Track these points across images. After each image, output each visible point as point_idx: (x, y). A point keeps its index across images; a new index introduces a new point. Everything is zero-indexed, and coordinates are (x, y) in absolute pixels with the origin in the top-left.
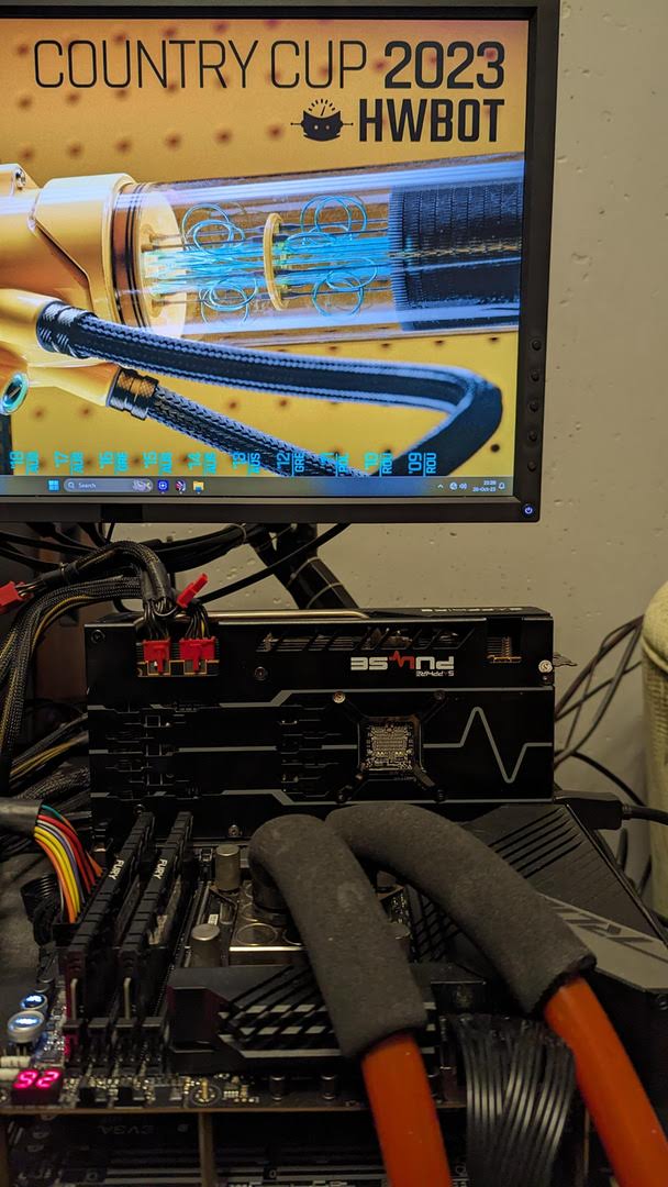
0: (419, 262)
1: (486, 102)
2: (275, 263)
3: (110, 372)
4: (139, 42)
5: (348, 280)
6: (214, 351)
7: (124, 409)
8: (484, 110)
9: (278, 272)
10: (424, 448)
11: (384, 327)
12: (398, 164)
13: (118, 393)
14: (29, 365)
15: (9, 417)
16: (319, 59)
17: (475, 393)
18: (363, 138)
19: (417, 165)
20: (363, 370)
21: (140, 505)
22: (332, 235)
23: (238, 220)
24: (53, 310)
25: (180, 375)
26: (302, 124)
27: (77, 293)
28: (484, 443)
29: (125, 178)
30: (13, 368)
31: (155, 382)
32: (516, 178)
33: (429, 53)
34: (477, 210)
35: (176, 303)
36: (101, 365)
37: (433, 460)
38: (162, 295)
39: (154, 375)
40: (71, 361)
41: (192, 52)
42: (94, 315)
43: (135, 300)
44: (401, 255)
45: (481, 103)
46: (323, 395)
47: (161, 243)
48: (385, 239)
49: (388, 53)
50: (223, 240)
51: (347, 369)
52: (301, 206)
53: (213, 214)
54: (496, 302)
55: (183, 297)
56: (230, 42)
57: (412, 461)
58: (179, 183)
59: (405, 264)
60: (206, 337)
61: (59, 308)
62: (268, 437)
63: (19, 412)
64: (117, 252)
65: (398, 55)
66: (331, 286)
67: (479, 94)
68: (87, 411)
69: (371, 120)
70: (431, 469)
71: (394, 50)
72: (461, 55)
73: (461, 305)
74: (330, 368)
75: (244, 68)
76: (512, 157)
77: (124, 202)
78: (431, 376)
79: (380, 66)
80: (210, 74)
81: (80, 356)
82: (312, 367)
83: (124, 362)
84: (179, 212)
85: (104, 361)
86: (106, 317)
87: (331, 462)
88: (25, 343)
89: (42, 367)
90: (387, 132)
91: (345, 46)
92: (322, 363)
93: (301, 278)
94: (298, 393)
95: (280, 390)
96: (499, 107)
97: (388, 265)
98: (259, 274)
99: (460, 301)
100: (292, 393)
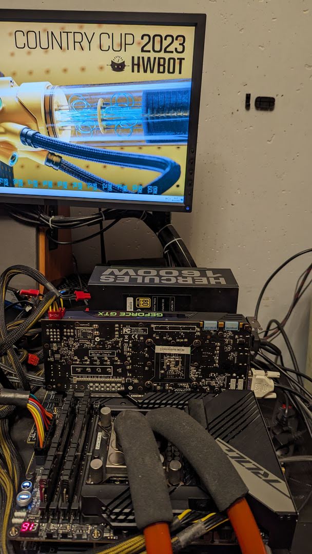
0: (153, 118)
1: (178, 59)
2: (101, 117)
3: (46, 153)
4: (52, 32)
5: (127, 124)
6: (81, 147)
7: (51, 167)
8: (177, 62)
9: (103, 120)
10: (153, 184)
11: (140, 141)
12: (146, 82)
13: (48, 160)
14: (18, 149)
15: (12, 167)
16: (117, 40)
17: (171, 166)
18: (133, 71)
19: (153, 82)
20: (132, 156)
21: (57, 200)
22: (122, 107)
23: (89, 101)
24: (25, 131)
25: (69, 155)
26: (111, 65)
27: (33, 125)
28: (174, 184)
29: (49, 84)
30: (12, 150)
31: (61, 157)
32: (188, 88)
33: (157, 39)
34: (173, 100)
35: (67, 130)
36: (42, 151)
37: (156, 189)
38: (63, 127)
39: (60, 155)
40: (32, 149)
41: (71, 35)
42: (39, 133)
43: (53, 128)
44: (146, 115)
45: (176, 59)
46: (118, 164)
47: (62, 108)
48: (140, 109)
49: (142, 38)
50: (83, 107)
51: (127, 156)
52: (111, 96)
53: (80, 98)
54: (180, 134)
55: (70, 128)
56: (85, 33)
57: (149, 189)
58: (67, 86)
59: (147, 119)
60: (78, 142)
61: (27, 130)
62: (100, 178)
63: (16, 167)
64: (46, 111)
65: (146, 39)
66: (121, 126)
67: (176, 55)
68: (38, 166)
69: (136, 65)
70: (156, 192)
71: (145, 37)
72: (170, 40)
73: (167, 135)
74: (121, 155)
75: (90, 43)
76: (187, 80)
77: (48, 93)
78: (156, 160)
79: (139, 43)
80: (77, 45)
81: (35, 147)
82: (115, 154)
83: (50, 150)
84: (68, 97)
85: (43, 149)
86: (43, 133)
87: (121, 187)
88: (17, 142)
89: (24, 151)
90: (142, 69)
91: (126, 35)
92: (118, 153)
93: (111, 123)
94: (110, 163)
95: (104, 162)
96: (183, 61)
97: (141, 119)
98: (96, 120)
99: (167, 133)
100: (108, 163)
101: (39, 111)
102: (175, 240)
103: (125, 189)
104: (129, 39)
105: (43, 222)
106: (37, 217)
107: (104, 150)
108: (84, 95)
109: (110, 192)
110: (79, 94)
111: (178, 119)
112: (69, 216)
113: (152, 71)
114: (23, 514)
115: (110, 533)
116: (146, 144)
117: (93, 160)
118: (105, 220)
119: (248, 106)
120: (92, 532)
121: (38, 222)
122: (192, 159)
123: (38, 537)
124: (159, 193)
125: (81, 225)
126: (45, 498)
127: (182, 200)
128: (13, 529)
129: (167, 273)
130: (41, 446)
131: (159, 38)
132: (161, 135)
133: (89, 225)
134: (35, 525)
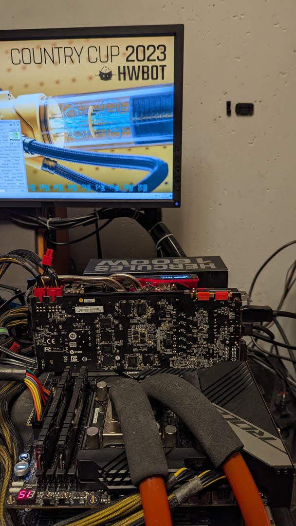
0: (140, 121)
1: (160, 66)
2: (92, 123)
3: (42, 159)
4: (45, 49)
5: (117, 128)
6: (74, 152)
7: (47, 171)
8: (160, 69)
9: (93, 125)
10: (143, 183)
11: (129, 143)
12: (131, 88)
13: (45, 165)
16: (104, 52)
17: (159, 165)
18: (120, 79)
19: (138, 88)
20: (122, 158)
21: (53, 202)
22: (111, 113)
23: (80, 108)
25: (64, 160)
26: (99, 75)
27: (30, 133)
28: (163, 181)
29: (42, 95)
31: (56, 162)
32: (171, 92)
33: (140, 49)
34: (158, 103)
35: (61, 136)
36: (38, 157)
37: (146, 187)
38: (57, 134)
39: (55, 160)
40: (29, 155)
41: (62, 51)
42: (35, 140)
43: (48, 135)
44: (133, 119)
45: (158, 66)
46: (110, 166)
47: (56, 116)
48: (128, 114)
49: (127, 49)
50: (75, 115)
51: (117, 157)
52: (100, 103)
54: (166, 135)
55: (63, 134)
56: (74, 48)
57: (139, 188)
58: (60, 96)
59: (135, 122)
60: (72, 147)
61: (24, 138)
62: (93, 179)
64: (41, 119)
65: (130, 49)
66: (111, 130)
67: (158, 63)
68: (35, 171)
69: (122, 73)
70: (146, 190)
72: (151, 49)
73: (154, 136)
74: (112, 157)
75: (79, 56)
76: (170, 85)
77: (43, 103)
78: (144, 159)
79: (124, 54)
80: (68, 59)
81: (32, 154)
82: (106, 157)
83: (46, 155)
84: (60, 106)
85: (39, 155)
86: (39, 141)
87: (113, 187)
90: (127, 77)
91: (112, 48)
92: (109, 155)
93: (101, 127)
94: (102, 165)
95: (96, 164)
96: (165, 68)
97: (129, 123)
98: (88, 126)
99: (153, 134)
100: (100, 165)
101: (34, 120)
102: (167, 236)
103: (117, 189)
104: (115, 51)
105: (42, 224)
106: (36, 219)
107: (96, 153)
108: (75, 103)
109: (103, 192)
110: (71, 103)
111: (163, 121)
112: (66, 217)
113: (137, 79)
114: (21, 483)
115: (107, 498)
116: (135, 145)
117: (86, 163)
118: (100, 219)
119: (229, 113)
120: (89, 498)
121: (37, 225)
122: (178, 157)
123: (35, 504)
124: (150, 190)
125: (76, 225)
126: (41, 466)
127: (171, 196)
128: (10, 497)
129: (158, 262)
130: (39, 420)
131: (142, 48)
132: (148, 136)
133: (84, 225)
134: (32, 493)
